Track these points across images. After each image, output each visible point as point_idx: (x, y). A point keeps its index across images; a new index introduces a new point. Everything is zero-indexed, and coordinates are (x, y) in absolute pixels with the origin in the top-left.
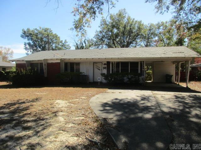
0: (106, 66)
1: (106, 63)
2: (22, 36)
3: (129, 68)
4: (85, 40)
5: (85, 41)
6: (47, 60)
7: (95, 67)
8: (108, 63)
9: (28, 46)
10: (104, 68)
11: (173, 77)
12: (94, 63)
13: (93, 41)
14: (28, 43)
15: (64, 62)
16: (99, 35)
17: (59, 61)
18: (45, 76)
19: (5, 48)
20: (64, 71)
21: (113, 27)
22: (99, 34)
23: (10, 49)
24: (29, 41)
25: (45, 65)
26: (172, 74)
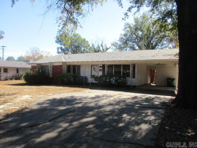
0: (101, 68)
1: (102, 66)
2: (57, 42)
3: (122, 70)
4: (102, 43)
5: (102, 45)
6: (52, 63)
7: (93, 69)
8: (103, 66)
9: (60, 50)
10: (100, 70)
11: (175, 80)
12: (91, 65)
13: (118, 44)
14: (60, 48)
15: (66, 65)
16: (123, 39)
17: (61, 64)
18: (50, 77)
19: (46, 52)
20: (67, 73)
21: (136, 29)
22: (123, 37)
23: (50, 53)
24: (61, 46)
25: (51, 67)
26: (174, 77)
